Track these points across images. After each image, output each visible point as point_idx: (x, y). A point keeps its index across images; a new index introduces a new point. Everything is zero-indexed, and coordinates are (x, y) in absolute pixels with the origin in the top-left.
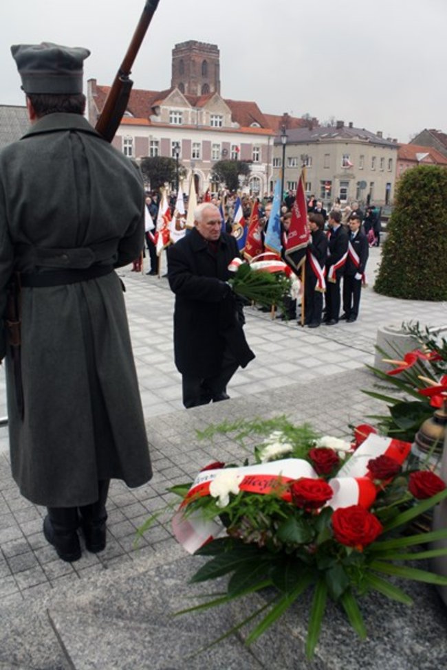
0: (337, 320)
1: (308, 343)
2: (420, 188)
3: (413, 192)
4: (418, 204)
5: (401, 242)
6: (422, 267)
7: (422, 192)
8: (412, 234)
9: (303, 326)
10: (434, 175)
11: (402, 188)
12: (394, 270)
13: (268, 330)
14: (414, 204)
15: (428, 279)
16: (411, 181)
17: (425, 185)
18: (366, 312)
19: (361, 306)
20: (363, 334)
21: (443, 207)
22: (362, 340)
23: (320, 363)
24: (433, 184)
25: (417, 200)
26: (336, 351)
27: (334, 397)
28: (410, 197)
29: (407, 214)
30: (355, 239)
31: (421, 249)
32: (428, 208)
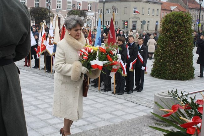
0: (133, 91)
1: (117, 103)
2: (173, 23)
3: (170, 25)
4: (172, 31)
5: (164, 51)
6: (175, 63)
7: (174, 25)
8: (170, 46)
9: (115, 94)
10: (180, 17)
11: (164, 24)
12: (161, 65)
13: (97, 96)
14: (170, 31)
15: (179, 69)
16: (168, 20)
17: (176, 22)
18: (147, 87)
19: (144, 83)
20: (146, 98)
21: (185, 33)
22: (145, 101)
23: (124, 113)
24: (180, 21)
25: (172, 29)
26: (133, 107)
27: (133, 131)
28: (168, 28)
29: (167, 36)
30: (141, 49)
31: (174, 54)
32: (177, 33)
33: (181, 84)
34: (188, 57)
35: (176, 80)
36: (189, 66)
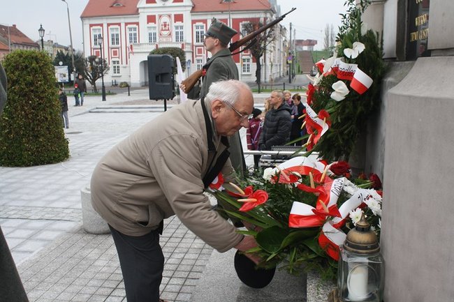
2: (23, 69)
3: (17, 73)
4: (23, 83)
5: (14, 118)
6: (37, 137)
7: (25, 72)
8: (22, 109)
10: (32, 58)
12: (12, 143)
14: (20, 84)
15: (44, 146)
16: (13, 64)
17: (26, 67)
21: (45, 84)
22: (13, 210)
24: (33, 65)
25: (21, 79)
28: (15, 78)
29: (15, 93)
31: (33, 122)
32: (32, 86)
33: (54, 170)
34: (56, 123)
35: (44, 164)
36: (59, 138)
